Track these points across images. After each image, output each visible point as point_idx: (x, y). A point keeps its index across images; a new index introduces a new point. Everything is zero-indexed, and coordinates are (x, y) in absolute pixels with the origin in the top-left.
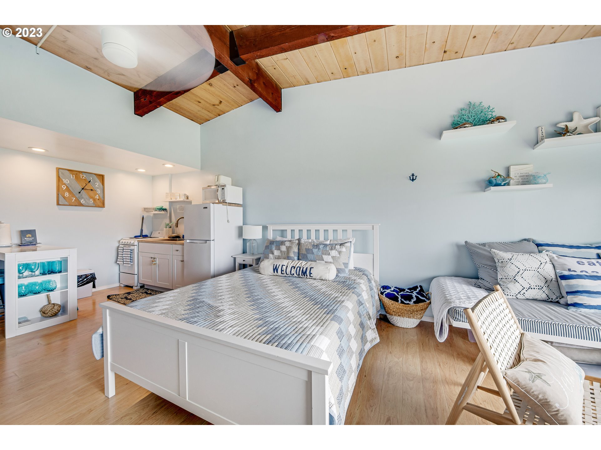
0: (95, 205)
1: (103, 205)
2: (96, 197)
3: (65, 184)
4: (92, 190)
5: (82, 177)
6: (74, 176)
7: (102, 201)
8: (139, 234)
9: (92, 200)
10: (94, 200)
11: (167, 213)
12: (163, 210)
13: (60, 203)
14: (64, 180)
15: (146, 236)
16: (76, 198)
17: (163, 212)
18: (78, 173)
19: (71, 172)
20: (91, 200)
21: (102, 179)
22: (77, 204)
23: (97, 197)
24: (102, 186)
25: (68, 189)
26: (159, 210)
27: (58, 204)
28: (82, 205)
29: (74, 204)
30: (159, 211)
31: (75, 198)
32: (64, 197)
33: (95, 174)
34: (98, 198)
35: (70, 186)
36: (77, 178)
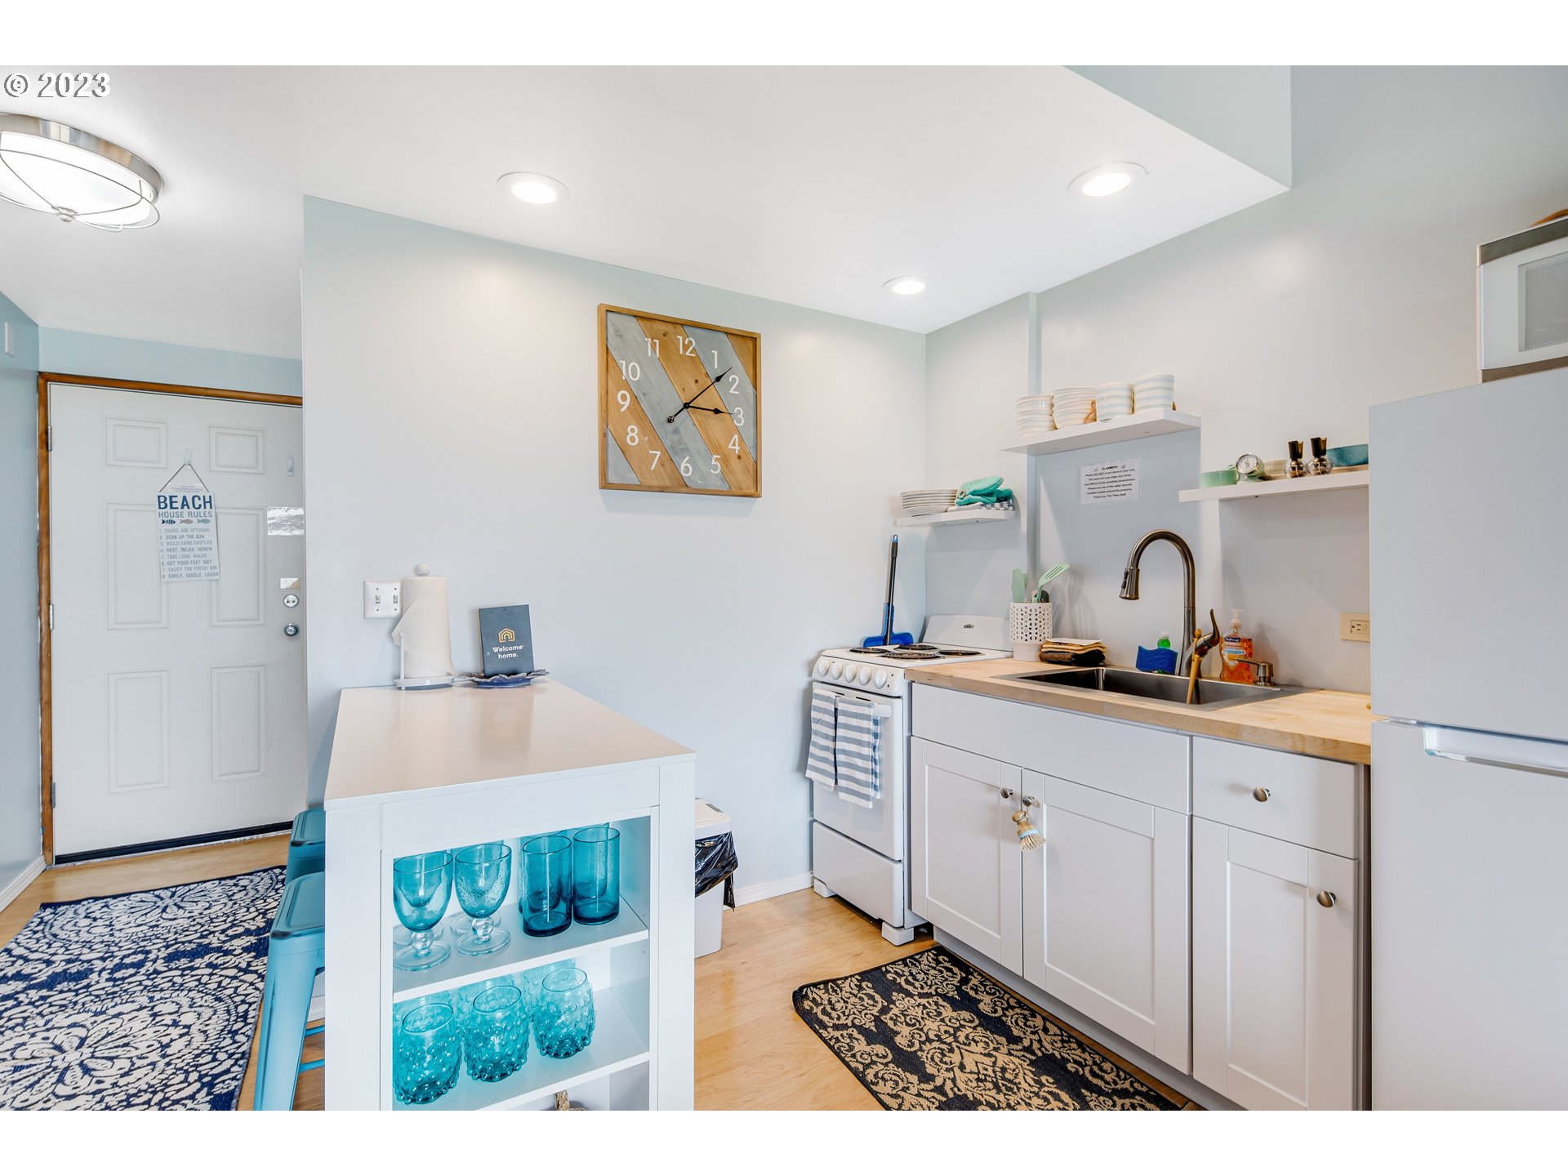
0: (725, 488)
1: (753, 492)
2: (730, 446)
3: (626, 385)
4: (717, 411)
5: (686, 347)
6: (657, 341)
7: (751, 467)
8: (877, 631)
9: (717, 459)
10: (725, 460)
11: (1018, 515)
12: (999, 500)
13: (612, 479)
14: (624, 362)
15: (905, 641)
16: (665, 451)
17: (997, 512)
18: (670, 328)
19: (648, 323)
20: (713, 463)
21: (751, 358)
22: (668, 484)
23: (734, 445)
24: (750, 388)
25: (637, 412)
27: (605, 485)
28: (681, 486)
29: (655, 483)
31: (659, 453)
32: (624, 450)
33: (729, 333)
34: (737, 448)
35: (644, 395)
36: (668, 351)
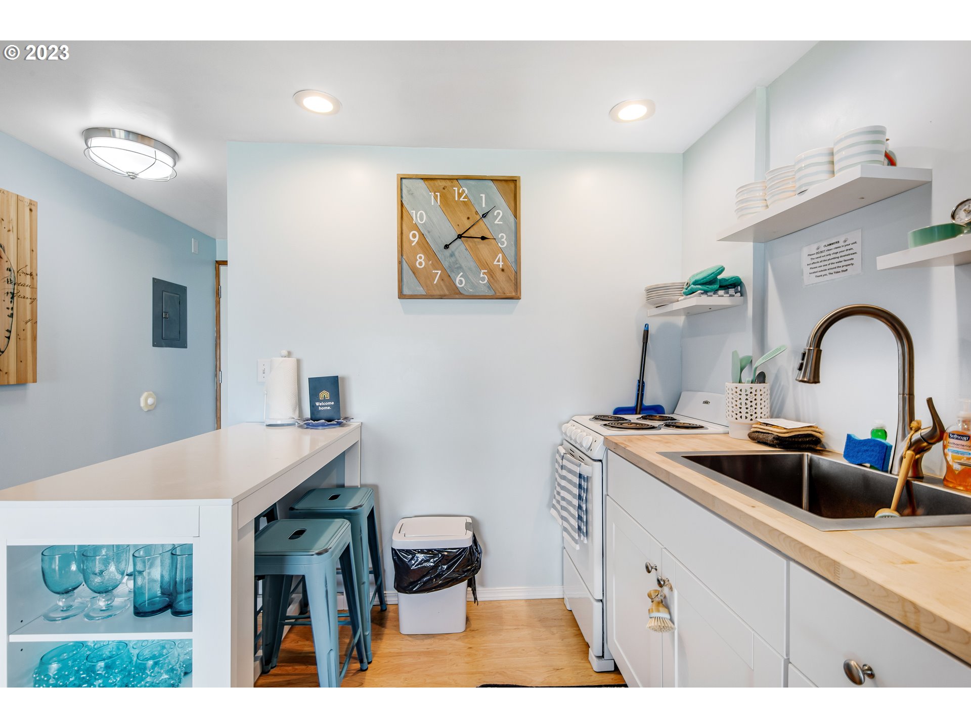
0: (491, 293)
1: (514, 294)
2: (495, 263)
3: (416, 227)
4: (483, 238)
5: (460, 195)
6: (438, 194)
7: (512, 278)
8: (632, 403)
9: (484, 273)
10: (491, 274)
11: (745, 302)
12: (722, 287)
13: (406, 291)
14: (414, 212)
15: (654, 412)
16: (444, 270)
17: (722, 299)
18: (448, 183)
19: (431, 182)
20: (482, 275)
21: (512, 195)
22: (447, 293)
23: (498, 261)
24: (512, 218)
25: (424, 244)
26: (705, 287)
27: (401, 296)
28: (455, 293)
29: (437, 292)
30: (706, 292)
31: (440, 272)
32: (414, 271)
33: (494, 180)
34: (501, 263)
35: (429, 232)
36: (446, 202)
